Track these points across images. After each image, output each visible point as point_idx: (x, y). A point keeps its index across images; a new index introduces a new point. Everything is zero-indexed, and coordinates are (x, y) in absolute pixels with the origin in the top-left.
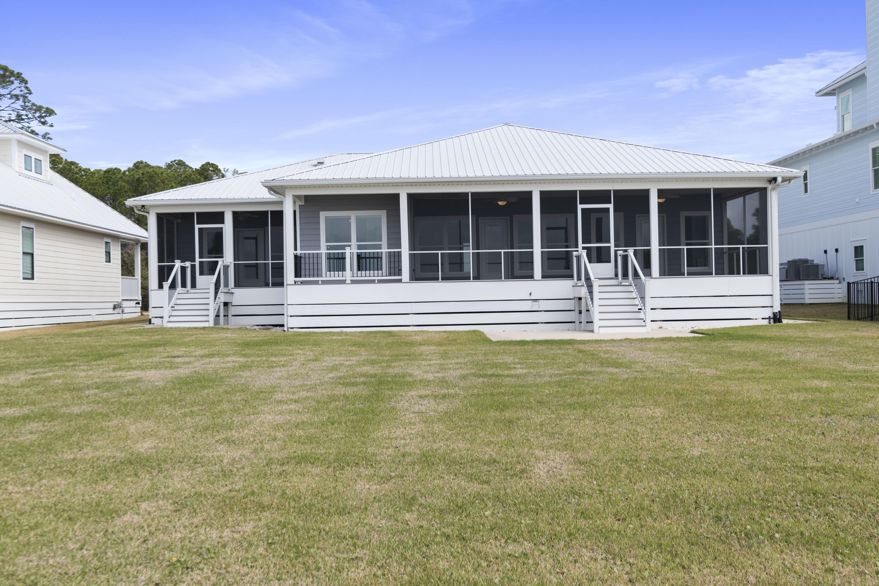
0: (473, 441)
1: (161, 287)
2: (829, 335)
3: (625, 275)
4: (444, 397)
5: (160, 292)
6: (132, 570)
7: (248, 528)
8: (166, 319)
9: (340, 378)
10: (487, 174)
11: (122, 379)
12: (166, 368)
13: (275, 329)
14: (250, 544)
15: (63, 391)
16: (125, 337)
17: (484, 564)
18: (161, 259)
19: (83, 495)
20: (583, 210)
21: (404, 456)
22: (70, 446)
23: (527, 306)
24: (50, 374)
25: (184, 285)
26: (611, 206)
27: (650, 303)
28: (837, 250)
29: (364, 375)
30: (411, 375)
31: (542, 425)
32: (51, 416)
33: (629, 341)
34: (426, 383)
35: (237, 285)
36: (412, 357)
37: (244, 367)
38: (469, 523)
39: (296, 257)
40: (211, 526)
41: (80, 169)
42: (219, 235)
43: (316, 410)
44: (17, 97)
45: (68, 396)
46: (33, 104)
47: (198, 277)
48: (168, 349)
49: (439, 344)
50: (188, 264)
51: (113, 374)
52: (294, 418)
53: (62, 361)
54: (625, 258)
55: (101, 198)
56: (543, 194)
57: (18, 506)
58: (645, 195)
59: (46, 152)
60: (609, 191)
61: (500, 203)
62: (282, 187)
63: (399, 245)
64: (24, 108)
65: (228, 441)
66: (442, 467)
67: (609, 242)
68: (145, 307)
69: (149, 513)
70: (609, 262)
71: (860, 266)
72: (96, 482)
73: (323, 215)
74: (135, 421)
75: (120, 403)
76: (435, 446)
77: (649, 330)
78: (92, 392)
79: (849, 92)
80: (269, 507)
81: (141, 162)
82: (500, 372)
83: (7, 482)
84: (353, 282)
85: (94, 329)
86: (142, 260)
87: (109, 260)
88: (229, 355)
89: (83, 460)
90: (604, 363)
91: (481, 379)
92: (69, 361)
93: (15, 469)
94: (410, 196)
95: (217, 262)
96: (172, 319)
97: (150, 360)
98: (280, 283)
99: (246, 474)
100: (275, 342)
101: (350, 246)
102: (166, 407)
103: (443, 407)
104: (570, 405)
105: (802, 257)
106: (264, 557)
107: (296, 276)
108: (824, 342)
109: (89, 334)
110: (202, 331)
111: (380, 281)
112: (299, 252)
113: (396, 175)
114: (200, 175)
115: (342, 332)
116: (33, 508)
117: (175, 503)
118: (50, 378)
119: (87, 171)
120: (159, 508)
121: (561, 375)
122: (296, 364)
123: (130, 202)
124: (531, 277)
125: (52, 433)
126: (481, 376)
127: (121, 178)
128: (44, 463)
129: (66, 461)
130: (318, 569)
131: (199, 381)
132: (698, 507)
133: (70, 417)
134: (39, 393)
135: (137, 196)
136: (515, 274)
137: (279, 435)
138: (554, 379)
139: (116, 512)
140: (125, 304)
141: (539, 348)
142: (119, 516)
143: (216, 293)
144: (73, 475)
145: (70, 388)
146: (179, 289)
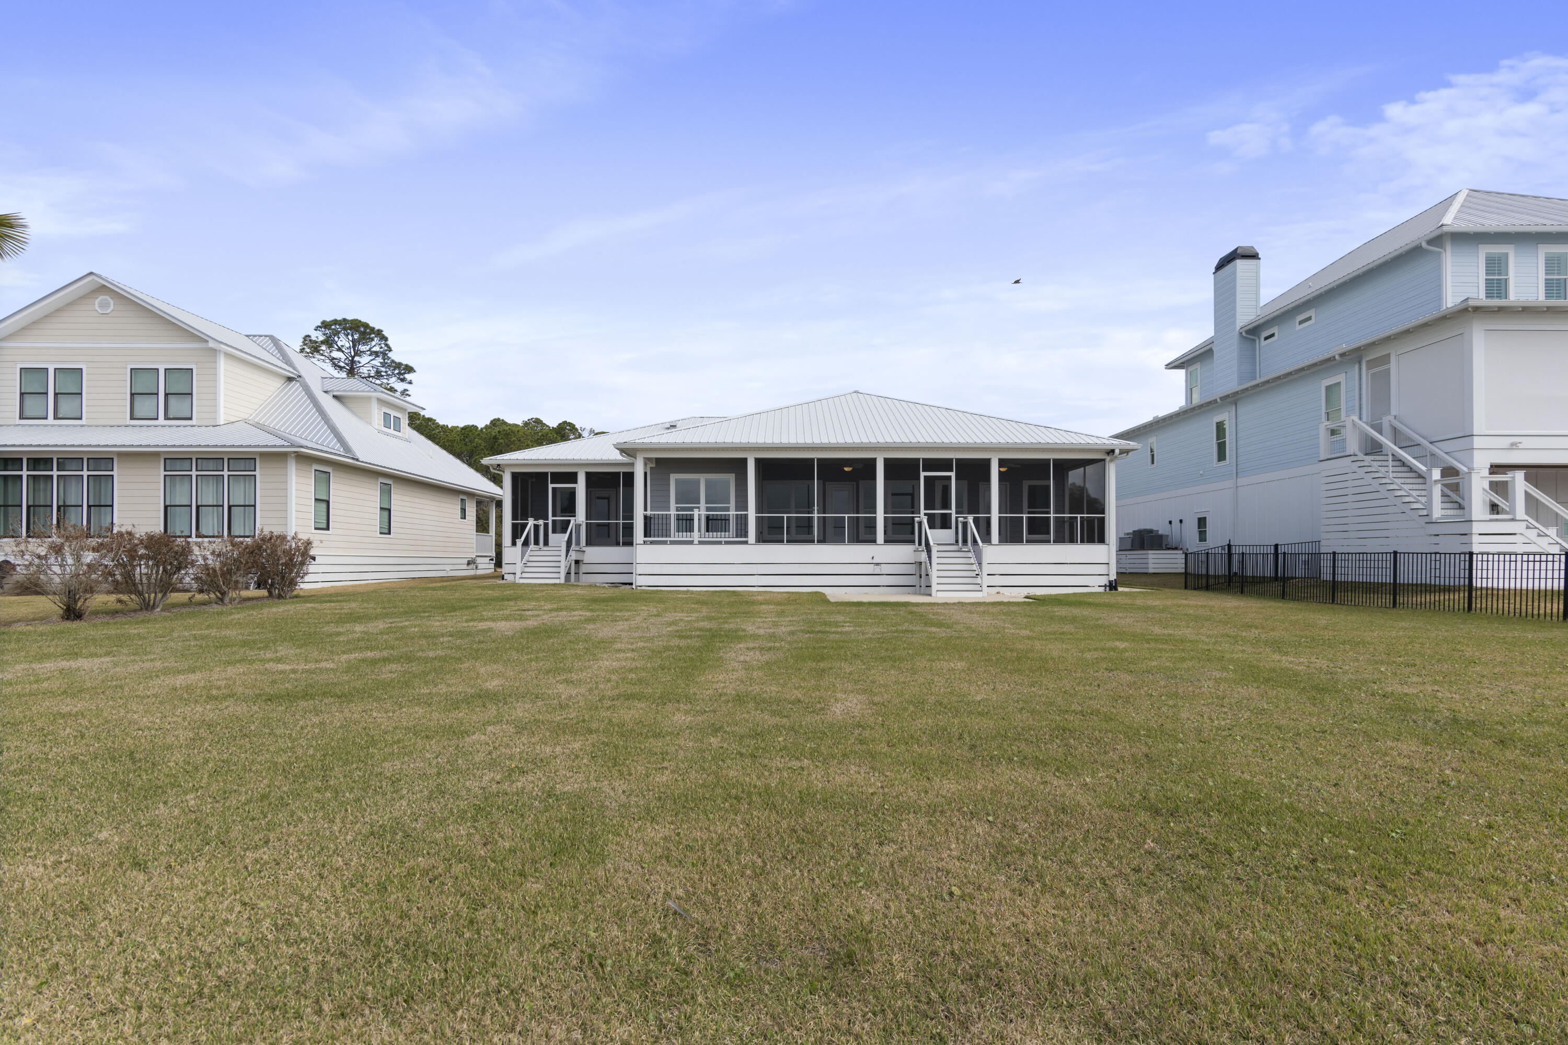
0: (783, 686)
1: (514, 544)
2: (1157, 603)
3: (965, 541)
4: (770, 649)
5: (513, 548)
6: (479, 773)
7: (577, 745)
8: (518, 575)
9: (677, 631)
10: (833, 441)
11: (474, 629)
12: (516, 620)
13: (624, 587)
14: (577, 757)
15: (420, 637)
16: (477, 592)
17: (766, 773)
18: (514, 517)
19: (438, 720)
20: (925, 477)
21: (720, 695)
22: (426, 683)
23: (870, 569)
24: (407, 623)
25: (536, 542)
26: (953, 474)
27: (986, 569)
28: (1181, 521)
29: (701, 630)
30: (744, 630)
31: (850, 674)
32: (409, 659)
33: (961, 604)
34: (755, 637)
35: (589, 543)
36: (748, 614)
37: (589, 620)
38: (763, 745)
39: (646, 517)
40: (545, 744)
41: (438, 426)
42: (572, 494)
43: (650, 658)
44: (376, 354)
45: (424, 642)
46: (393, 361)
47: (551, 536)
48: (519, 603)
49: (779, 604)
50: (541, 522)
51: (466, 625)
52: (628, 664)
53: (418, 612)
54: (965, 525)
55: (458, 455)
56: (887, 461)
57: (383, 727)
58: (985, 465)
59: (405, 410)
60: (952, 459)
61: (846, 469)
62: (633, 449)
63: (746, 508)
64: (383, 365)
65: (567, 681)
66: (751, 705)
67: (950, 509)
68: (499, 563)
69: (494, 734)
70: (950, 528)
71: (1202, 536)
72: (449, 711)
73: (673, 477)
74: (485, 664)
75: (471, 648)
76: (750, 688)
77: (985, 595)
78: (446, 639)
79: (1197, 366)
80: (597, 731)
81: (498, 420)
82: (828, 629)
83: (371, 710)
84: (701, 543)
85: (448, 583)
86: (496, 517)
87: (464, 516)
88: (576, 610)
89: (438, 694)
90: (929, 623)
91: (807, 636)
92: (424, 612)
93: (378, 700)
94: (758, 461)
95: (569, 521)
96: (525, 575)
97: (501, 612)
98: (629, 543)
99: (580, 707)
100: (622, 599)
101: (698, 508)
102: (514, 653)
103: (767, 657)
104: (881, 658)
105: (1148, 527)
106: (588, 766)
107: (645, 536)
108: (1147, 609)
109: (443, 588)
110: (552, 588)
111: (727, 543)
112: (649, 513)
113: (744, 440)
114: (557, 433)
115: (688, 591)
116: (395, 728)
117: (516, 727)
118: (407, 627)
119: (444, 428)
120: (502, 730)
121: (883, 633)
122: (638, 619)
123: (486, 461)
124: (874, 541)
125: (410, 673)
126: (809, 632)
127: (479, 435)
128: (404, 696)
129: (423, 694)
130: (630, 774)
131: (546, 631)
132: (961, 737)
133: (426, 660)
134: (397, 639)
135: (494, 455)
136: (861, 538)
137: (614, 677)
138: (877, 636)
139: (466, 733)
140: (479, 560)
141: (874, 609)
142: (468, 736)
143: (568, 551)
144: (429, 705)
145: (425, 636)
146: (532, 546)
